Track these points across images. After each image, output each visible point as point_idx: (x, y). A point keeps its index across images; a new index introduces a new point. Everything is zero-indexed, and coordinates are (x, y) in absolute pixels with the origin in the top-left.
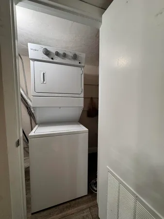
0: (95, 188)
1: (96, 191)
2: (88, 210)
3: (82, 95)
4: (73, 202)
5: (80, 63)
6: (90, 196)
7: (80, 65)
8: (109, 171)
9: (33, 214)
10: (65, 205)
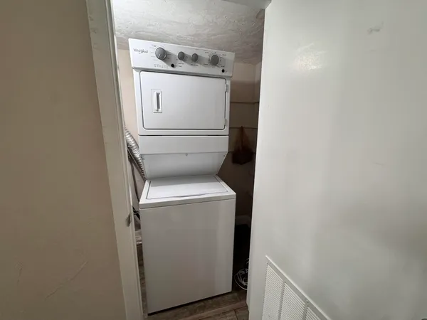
0: (243, 283)
1: (246, 287)
2: (233, 313)
3: (226, 131)
4: (210, 302)
5: (223, 71)
6: (236, 294)
7: (224, 74)
8: (269, 263)
9: (149, 315)
10: (197, 305)
